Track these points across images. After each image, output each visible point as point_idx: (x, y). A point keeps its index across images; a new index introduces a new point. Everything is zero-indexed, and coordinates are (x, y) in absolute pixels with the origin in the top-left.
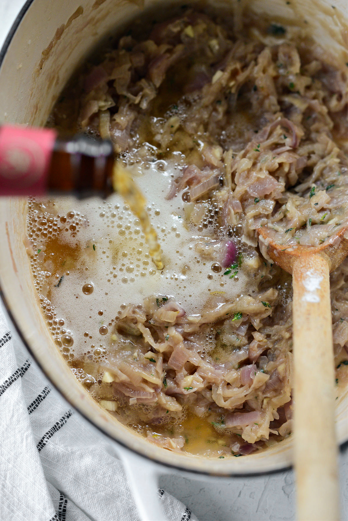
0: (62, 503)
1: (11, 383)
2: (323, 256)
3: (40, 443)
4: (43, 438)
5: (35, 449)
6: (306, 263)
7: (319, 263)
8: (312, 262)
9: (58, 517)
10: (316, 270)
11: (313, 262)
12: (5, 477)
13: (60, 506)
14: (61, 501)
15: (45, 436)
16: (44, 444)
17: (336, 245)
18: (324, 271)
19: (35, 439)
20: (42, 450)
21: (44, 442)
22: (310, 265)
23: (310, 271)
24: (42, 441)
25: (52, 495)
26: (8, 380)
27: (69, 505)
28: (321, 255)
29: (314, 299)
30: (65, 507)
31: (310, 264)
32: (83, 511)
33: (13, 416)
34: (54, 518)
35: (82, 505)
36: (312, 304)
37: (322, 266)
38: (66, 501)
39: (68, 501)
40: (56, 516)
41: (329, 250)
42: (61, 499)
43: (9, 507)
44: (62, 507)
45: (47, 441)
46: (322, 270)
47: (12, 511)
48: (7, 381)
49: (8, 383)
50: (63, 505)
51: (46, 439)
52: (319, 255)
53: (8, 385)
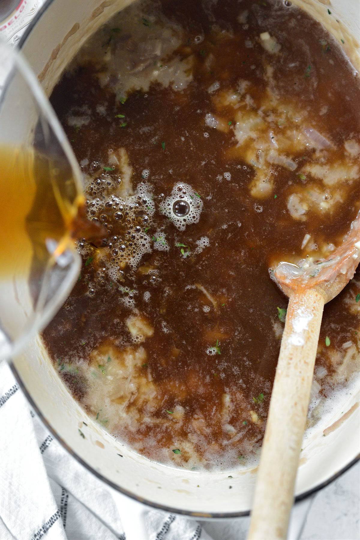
0: (63, 498)
1: (15, 391)
2: (317, 291)
3: (43, 445)
4: (46, 440)
5: (38, 451)
6: (300, 299)
7: (311, 300)
8: (305, 298)
9: (60, 512)
10: (307, 307)
11: (307, 298)
12: (12, 475)
13: (62, 500)
14: (63, 496)
15: (47, 439)
16: (47, 446)
17: (332, 280)
18: (316, 308)
19: (38, 441)
20: (45, 451)
21: (47, 444)
22: (302, 302)
23: (301, 309)
24: (45, 443)
25: (54, 492)
26: (12, 388)
27: (70, 499)
28: (315, 290)
29: (300, 342)
30: (66, 502)
31: (303, 300)
32: (83, 504)
34: (57, 514)
35: (82, 500)
36: (296, 348)
37: (315, 302)
38: (67, 496)
39: (70, 496)
40: (58, 512)
41: (324, 285)
42: (63, 495)
43: (15, 502)
44: (64, 502)
45: (49, 444)
46: (314, 308)
47: (19, 506)
48: (11, 390)
49: (12, 391)
50: (65, 500)
51: (48, 442)
52: (314, 290)
53: (12, 393)
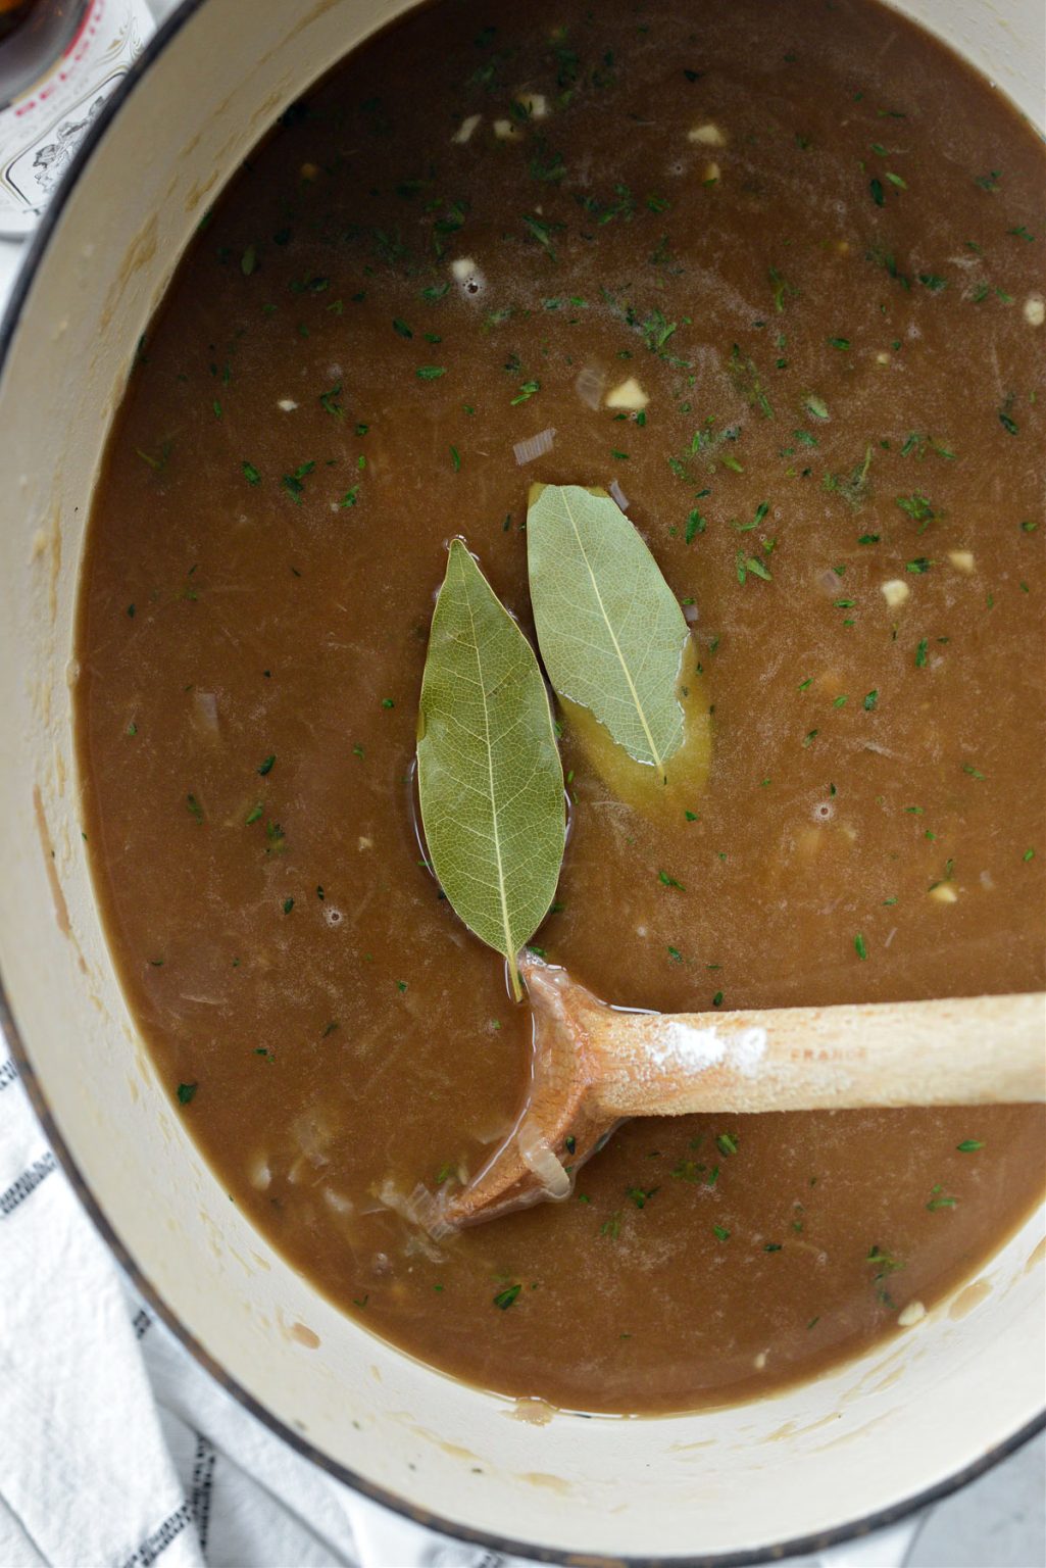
0: (201, 1465)
5: (127, 1332)
9: (190, 1507)
13: (197, 1472)
14: (199, 1461)
25: (173, 1447)
27: (219, 1470)
30: (209, 1476)
32: (258, 1484)
33: (68, 1245)
34: (181, 1512)
38: (212, 1460)
39: (219, 1460)
40: (184, 1509)
42: (200, 1455)
44: (202, 1477)
50: (204, 1471)
